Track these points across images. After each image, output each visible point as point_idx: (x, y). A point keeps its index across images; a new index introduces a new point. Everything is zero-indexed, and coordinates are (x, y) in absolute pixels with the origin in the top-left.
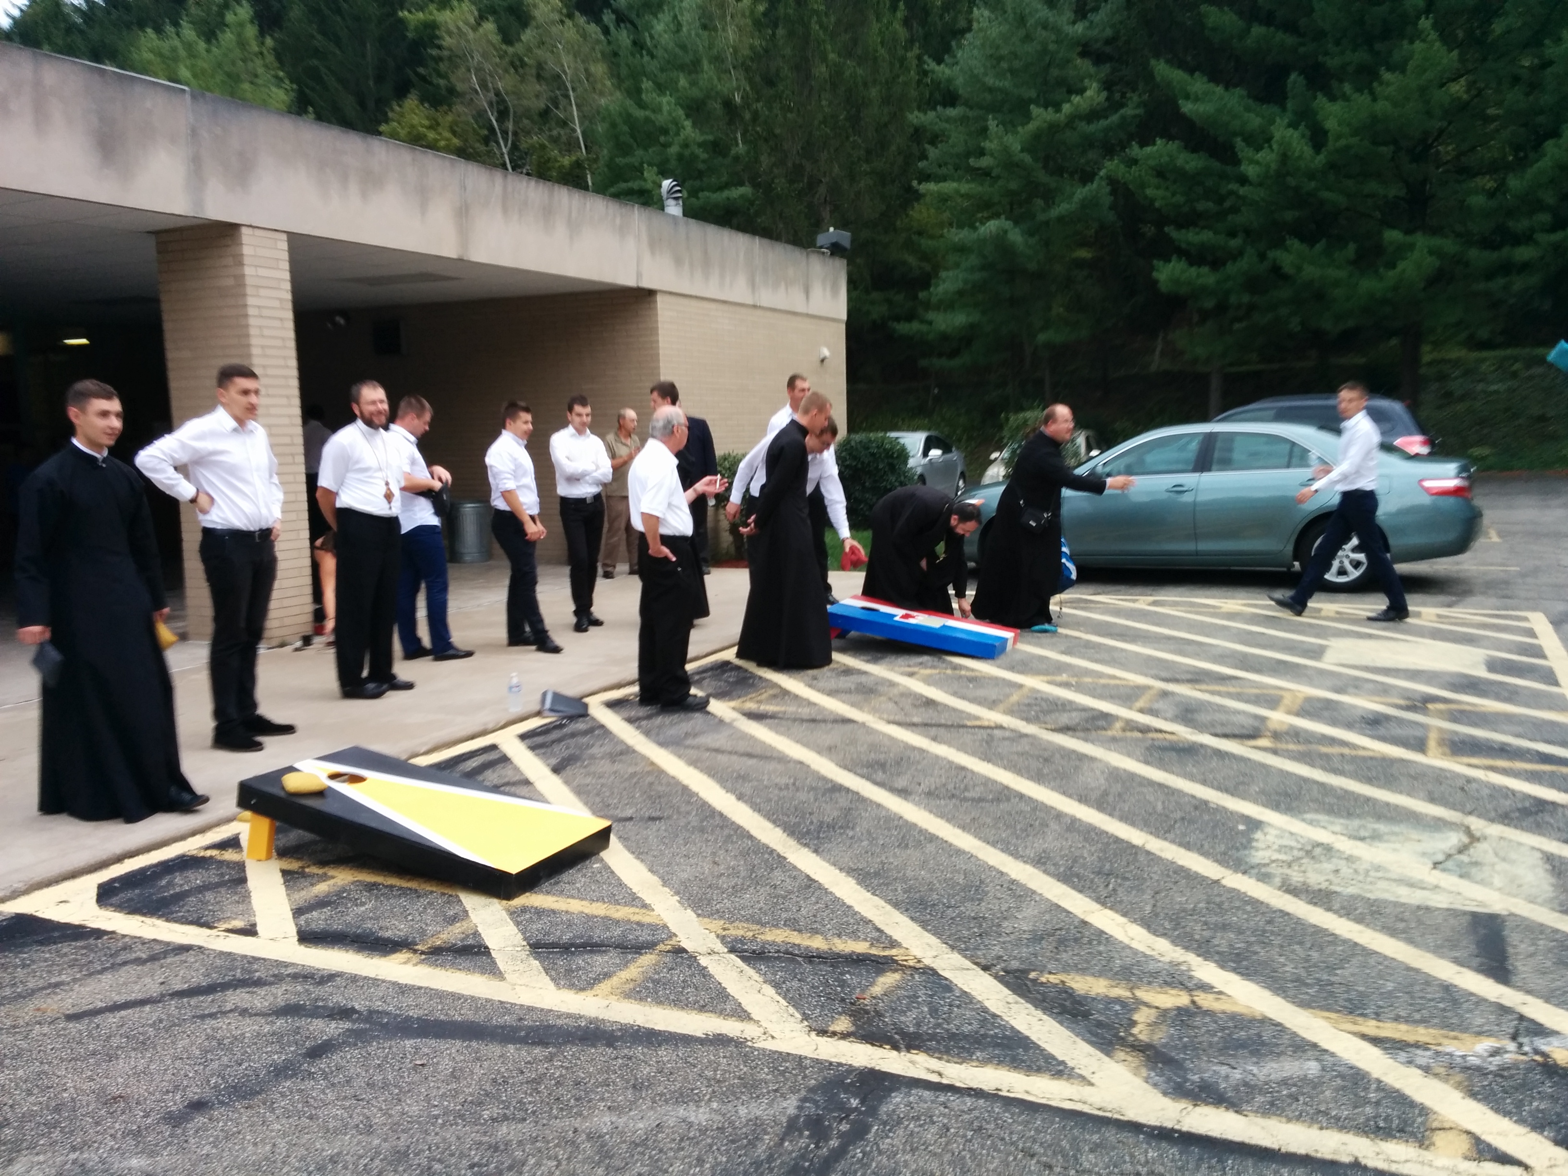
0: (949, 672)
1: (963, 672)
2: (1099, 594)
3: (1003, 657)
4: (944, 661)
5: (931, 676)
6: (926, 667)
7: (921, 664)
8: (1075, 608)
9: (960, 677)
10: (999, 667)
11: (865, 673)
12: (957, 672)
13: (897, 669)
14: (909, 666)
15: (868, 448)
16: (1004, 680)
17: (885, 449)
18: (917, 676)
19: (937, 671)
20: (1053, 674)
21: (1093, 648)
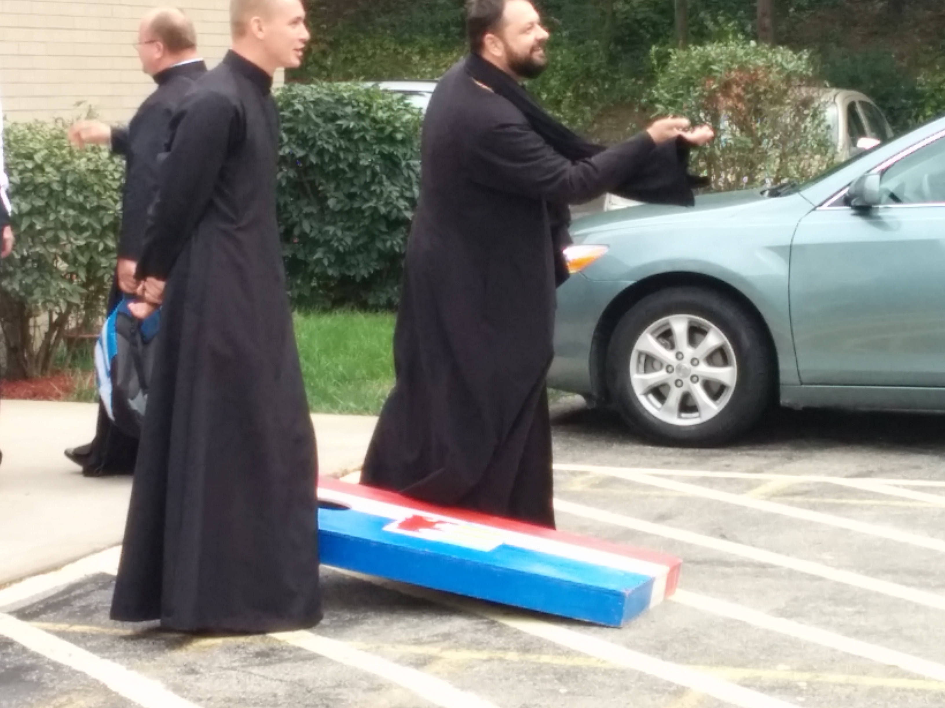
0: (512, 656)
1: (545, 659)
2: (869, 474)
3: (640, 621)
4: (502, 631)
5: (469, 666)
6: (458, 646)
7: (446, 636)
8: (813, 507)
9: (539, 669)
10: (631, 645)
11: (313, 657)
12: (532, 657)
13: (387, 648)
14: (418, 642)
15: (335, 118)
16: (641, 677)
17: (374, 120)
18: (436, 667)
19: (484, 655)
20: (756, 663)
21: (851, 602)
